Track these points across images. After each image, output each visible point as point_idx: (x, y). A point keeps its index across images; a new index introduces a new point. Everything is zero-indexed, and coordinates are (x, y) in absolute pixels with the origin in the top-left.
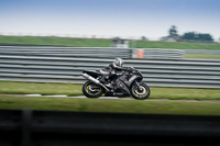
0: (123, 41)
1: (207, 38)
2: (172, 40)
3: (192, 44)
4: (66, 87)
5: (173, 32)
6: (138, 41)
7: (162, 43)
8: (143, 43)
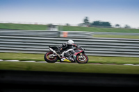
0: (54, 26)
1: (107, 25)
2: (85, 26)
3: (98, 28)
4: (18, 55)
5: (86, 20)
6: (64, 26)
7: (79, 28)
8: (67, 27)
